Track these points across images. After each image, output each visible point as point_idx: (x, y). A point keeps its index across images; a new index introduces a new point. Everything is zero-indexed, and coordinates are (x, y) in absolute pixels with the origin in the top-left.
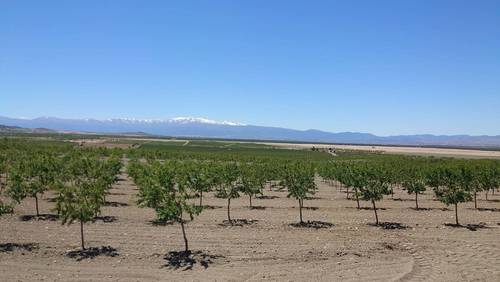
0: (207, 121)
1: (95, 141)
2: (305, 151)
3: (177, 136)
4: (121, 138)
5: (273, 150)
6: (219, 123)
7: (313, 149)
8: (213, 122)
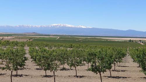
0: (70, 26)
1: (9, 37)
2: (125, 42)
3: (53, 34)
4: (23, 36)
5: (107, 42)
6: (76, 27)
7: (130, 41)
8: (73, 26)
